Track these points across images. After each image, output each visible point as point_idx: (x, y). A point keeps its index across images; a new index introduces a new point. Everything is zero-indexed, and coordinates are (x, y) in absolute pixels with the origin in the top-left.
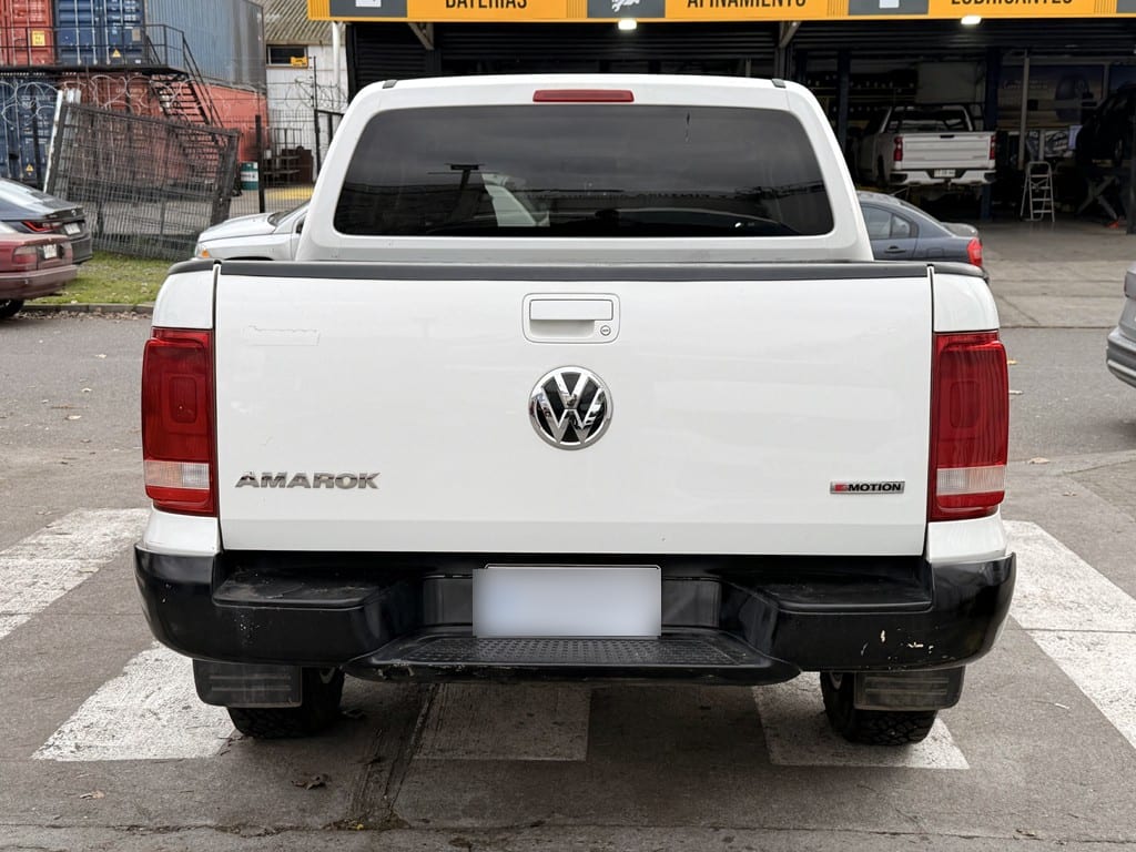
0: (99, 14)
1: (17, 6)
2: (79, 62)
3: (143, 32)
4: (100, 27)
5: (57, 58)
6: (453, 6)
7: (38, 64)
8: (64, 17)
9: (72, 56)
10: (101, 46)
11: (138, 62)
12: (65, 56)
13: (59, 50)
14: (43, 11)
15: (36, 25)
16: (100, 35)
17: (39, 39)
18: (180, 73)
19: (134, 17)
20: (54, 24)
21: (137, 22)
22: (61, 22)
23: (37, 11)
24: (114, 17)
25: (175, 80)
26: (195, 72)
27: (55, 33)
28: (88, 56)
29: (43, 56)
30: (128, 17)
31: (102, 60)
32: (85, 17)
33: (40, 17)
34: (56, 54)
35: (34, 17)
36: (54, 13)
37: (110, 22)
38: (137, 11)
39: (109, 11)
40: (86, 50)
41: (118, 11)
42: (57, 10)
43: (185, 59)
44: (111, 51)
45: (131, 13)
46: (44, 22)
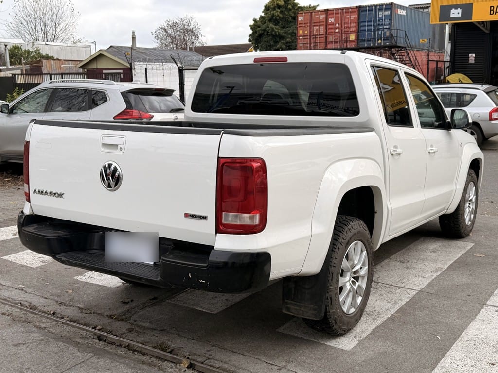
0: (375, 26)
1: (346, 25)
2: (366, 45)
3: (390, 32)
4: (375, 31)
5: (358, 44)
6: (493, 14)
7: (351, 47)
8: (362, 28)
9: (363, 43)
10: (374, 38)
11: (387, 44)
12: (361, 43)
13: (359, 41)
14: (355, 27)
15: (352, 32)
16: (375, 34)
17: (352, 37)
18: (403, 47)
19: (388, 27)
20: (358, 31)
21: (389, 28)
22: (361, 30)
23: (353, 27)
24: (380, 27)
25: (401, 50)
26: (409, 46)
27: (358, 35)
28: (369, 43)
29: (353, 43)
30: (385, 27)
31: (374, 44)
32: (369, 28)
33: (354, 29)
34: (358, 42)
35: (351, 29)
36: (359, 27)
37: (379, 29)
38: (389, 24)
39: (379, 25)
40: (369, 40)
41: (382, 24)
42: (360, 25)
43: (405, 41)
44: (378, 40)
45: (387, 25)
46: (355, 31)
